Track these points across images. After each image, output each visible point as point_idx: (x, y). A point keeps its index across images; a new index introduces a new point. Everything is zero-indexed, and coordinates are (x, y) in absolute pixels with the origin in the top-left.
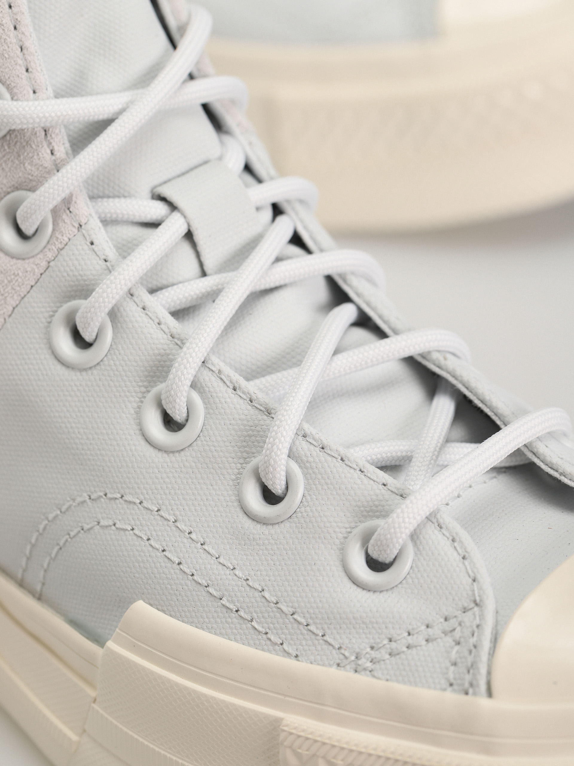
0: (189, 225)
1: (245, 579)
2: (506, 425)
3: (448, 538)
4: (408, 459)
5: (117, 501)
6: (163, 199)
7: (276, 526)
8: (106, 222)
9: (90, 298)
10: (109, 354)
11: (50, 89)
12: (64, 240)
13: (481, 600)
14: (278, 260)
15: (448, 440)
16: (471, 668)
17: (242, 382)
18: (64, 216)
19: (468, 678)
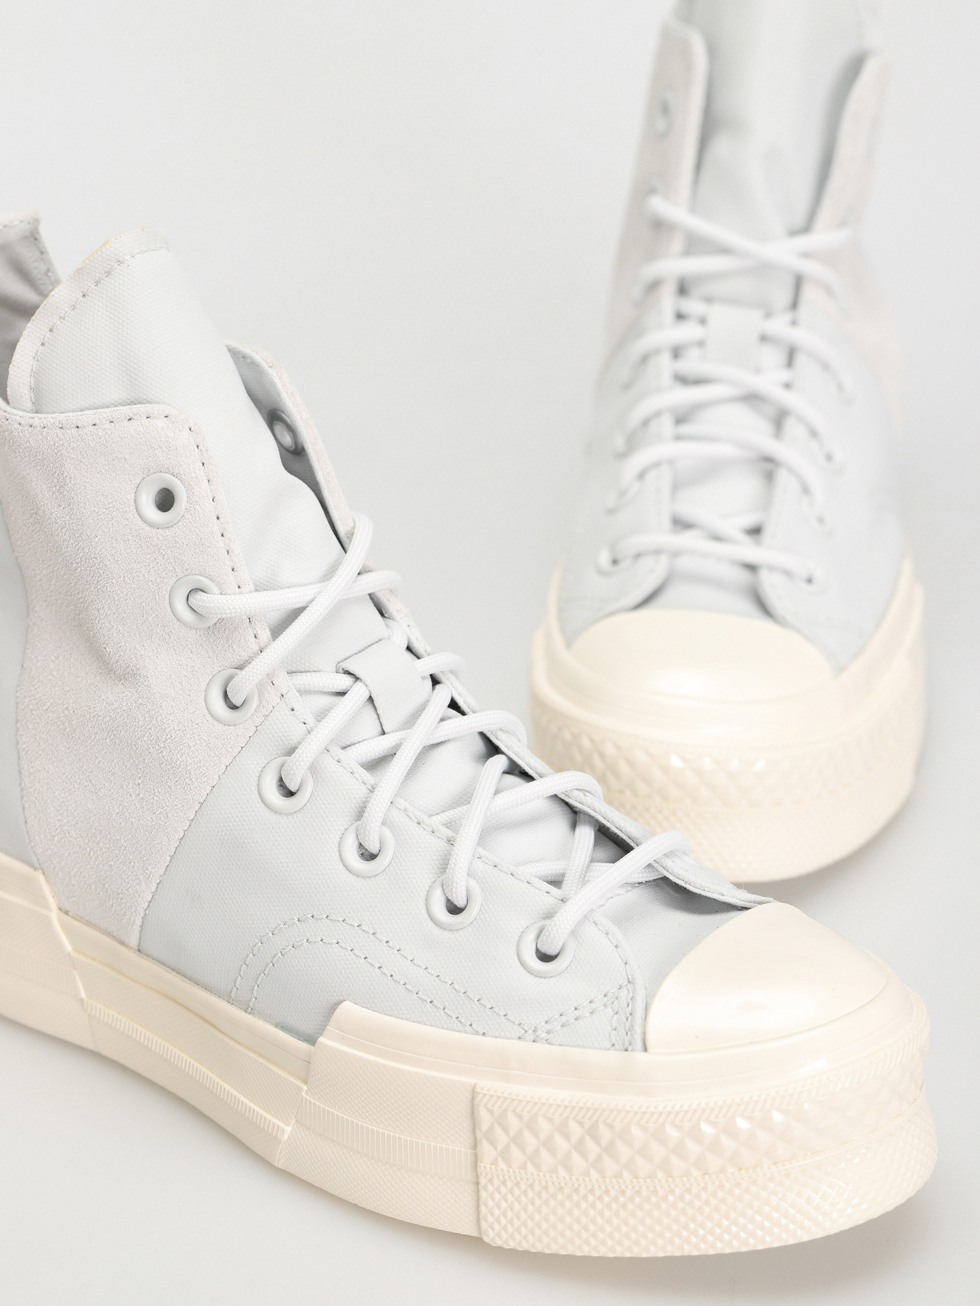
0: (370, 693)
1: (437, 975)
2: (638, 846)
3: (603, 932)
4: (563, 875)
5: (323, 921)
6: (348, 673)
7: (460, 931)
8: (303, 692)
9: (294, 754)
10: (311, 800)
11: (251, 584)
12: (269, 708)
13: (633, 978)
14: (442, 720)
15: (592, 861)
16: (630, 1030)
17: (426, 819)
18: (269, 688)
19: (628, 1038)
